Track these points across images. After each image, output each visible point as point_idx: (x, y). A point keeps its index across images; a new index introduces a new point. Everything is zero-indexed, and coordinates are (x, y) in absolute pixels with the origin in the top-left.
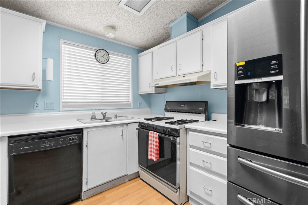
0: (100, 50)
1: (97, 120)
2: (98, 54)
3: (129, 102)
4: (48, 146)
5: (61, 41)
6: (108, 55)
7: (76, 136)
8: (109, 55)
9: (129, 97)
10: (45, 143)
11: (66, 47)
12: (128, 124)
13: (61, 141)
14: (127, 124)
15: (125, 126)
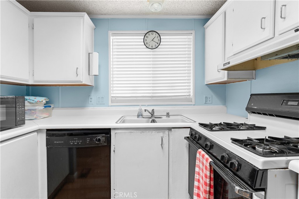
0: (149, 33)
1: (143, 118)
2: (147, 39)
3: (190, 95)
4: (76, 143)
5: (110, 33)
6: (159, 37)
7: (103, 136)
8: (161, 37)
9: (190, 89)
10: (74, 140)
11: (115, 39)
12: (172, 130)
13: (88, 140)
14: (170, 129)
15: (167, 132)
